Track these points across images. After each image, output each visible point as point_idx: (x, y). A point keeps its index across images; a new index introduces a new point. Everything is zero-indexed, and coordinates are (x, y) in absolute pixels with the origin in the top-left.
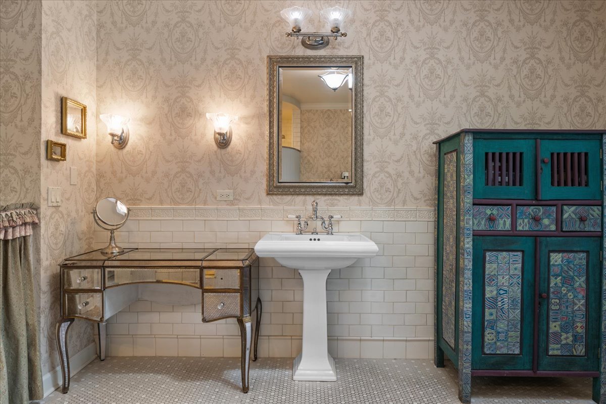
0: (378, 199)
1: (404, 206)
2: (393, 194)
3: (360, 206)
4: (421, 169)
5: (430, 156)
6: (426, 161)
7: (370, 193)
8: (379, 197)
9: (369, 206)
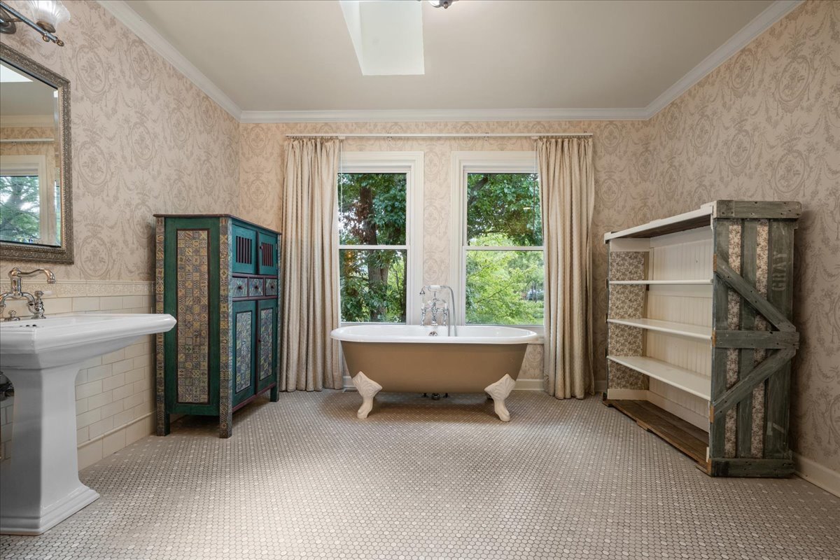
0: (90, 270)
1: (119, 279)
2: (108, 265)
3: (69, 278)
4: (135, 240)
5: (142, 227)
6: (139, 232)
7: (81, 262)
8: (92, 268)
9: (81, 279)
